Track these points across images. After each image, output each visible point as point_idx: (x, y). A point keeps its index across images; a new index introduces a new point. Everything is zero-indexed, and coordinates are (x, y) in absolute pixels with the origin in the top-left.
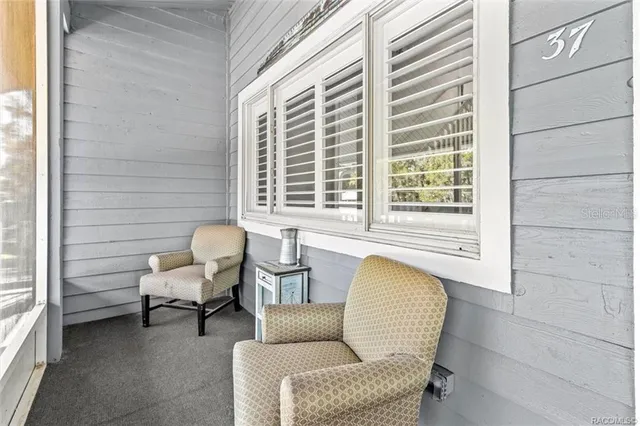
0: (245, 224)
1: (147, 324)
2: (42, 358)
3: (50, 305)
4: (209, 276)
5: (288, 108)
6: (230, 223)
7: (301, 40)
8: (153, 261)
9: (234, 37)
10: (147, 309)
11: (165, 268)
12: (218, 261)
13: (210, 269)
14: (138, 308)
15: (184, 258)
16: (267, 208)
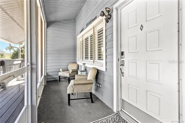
0: (78, 63)
1: (60, 81)
2: (44, 84)
3: (45, 75)
4: (70, 73)
5: (85, 40)
6: (76, 63)
7: (86, 28)
8: (61, 70)
9: (77, 24)
10: (60, 78)
11: (63, 71)
12: (72, 70)
13: (71, 71)
14: (58, 79)
15: (67, 69)
16: (81, 60)
